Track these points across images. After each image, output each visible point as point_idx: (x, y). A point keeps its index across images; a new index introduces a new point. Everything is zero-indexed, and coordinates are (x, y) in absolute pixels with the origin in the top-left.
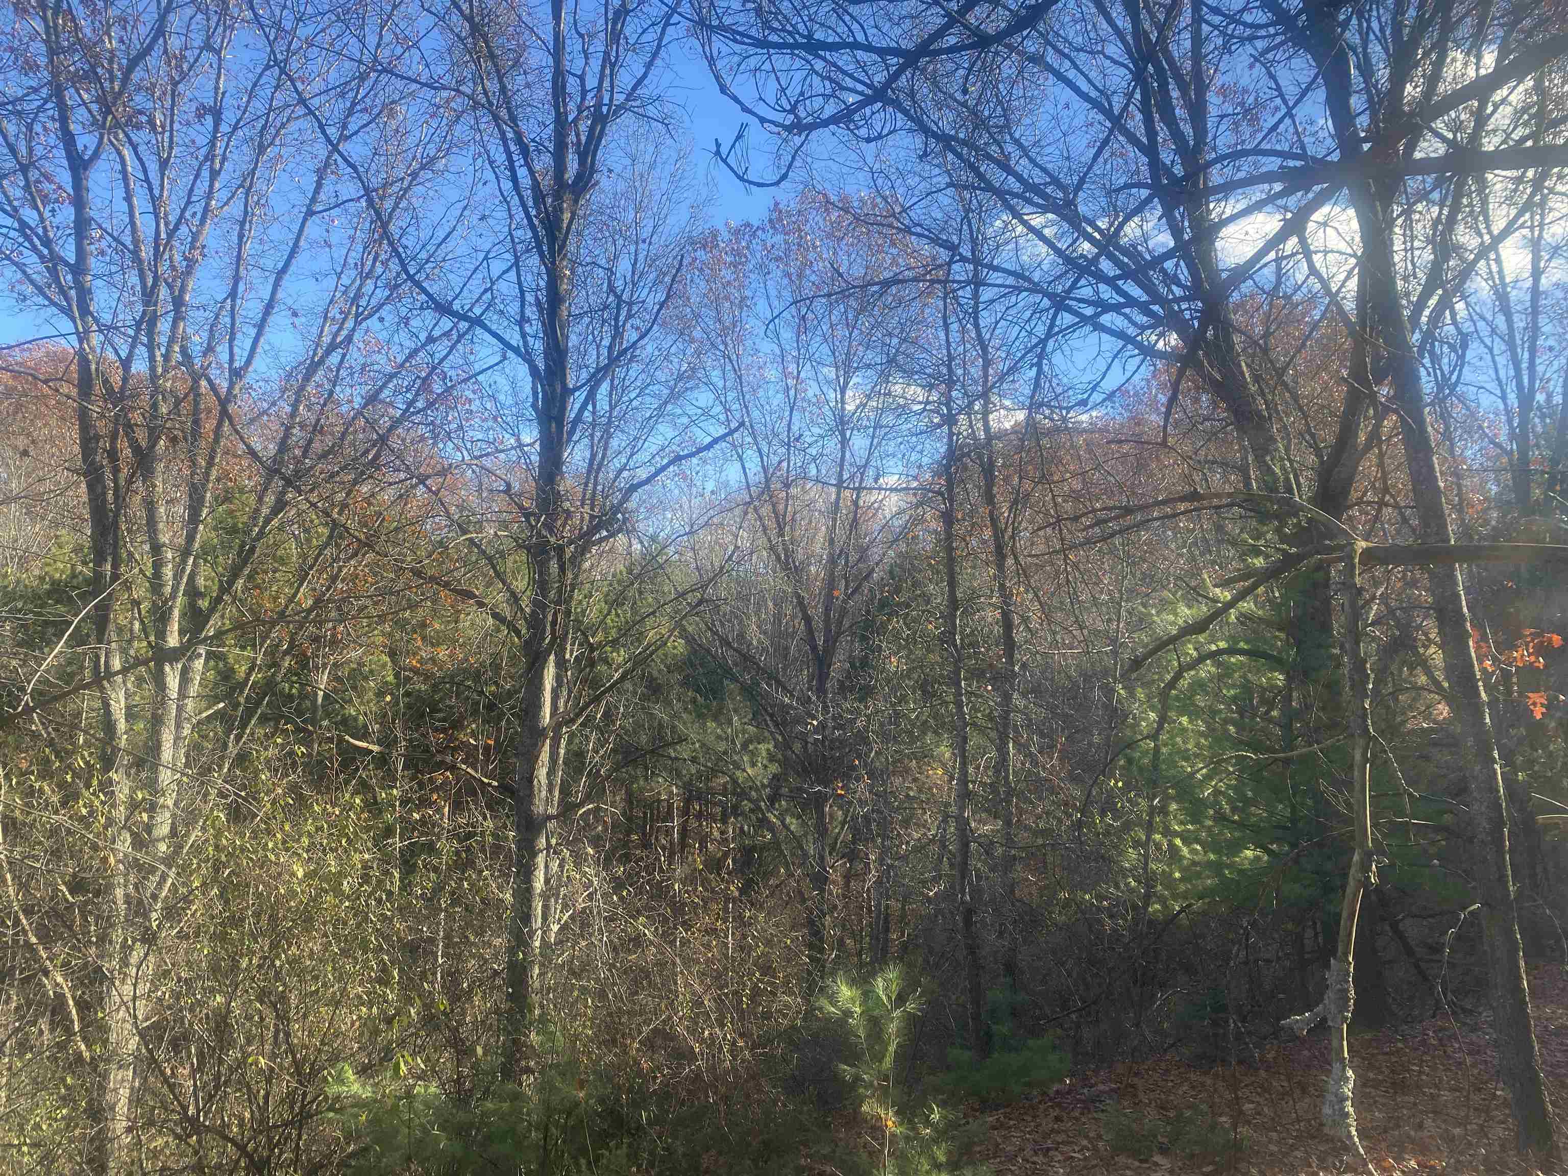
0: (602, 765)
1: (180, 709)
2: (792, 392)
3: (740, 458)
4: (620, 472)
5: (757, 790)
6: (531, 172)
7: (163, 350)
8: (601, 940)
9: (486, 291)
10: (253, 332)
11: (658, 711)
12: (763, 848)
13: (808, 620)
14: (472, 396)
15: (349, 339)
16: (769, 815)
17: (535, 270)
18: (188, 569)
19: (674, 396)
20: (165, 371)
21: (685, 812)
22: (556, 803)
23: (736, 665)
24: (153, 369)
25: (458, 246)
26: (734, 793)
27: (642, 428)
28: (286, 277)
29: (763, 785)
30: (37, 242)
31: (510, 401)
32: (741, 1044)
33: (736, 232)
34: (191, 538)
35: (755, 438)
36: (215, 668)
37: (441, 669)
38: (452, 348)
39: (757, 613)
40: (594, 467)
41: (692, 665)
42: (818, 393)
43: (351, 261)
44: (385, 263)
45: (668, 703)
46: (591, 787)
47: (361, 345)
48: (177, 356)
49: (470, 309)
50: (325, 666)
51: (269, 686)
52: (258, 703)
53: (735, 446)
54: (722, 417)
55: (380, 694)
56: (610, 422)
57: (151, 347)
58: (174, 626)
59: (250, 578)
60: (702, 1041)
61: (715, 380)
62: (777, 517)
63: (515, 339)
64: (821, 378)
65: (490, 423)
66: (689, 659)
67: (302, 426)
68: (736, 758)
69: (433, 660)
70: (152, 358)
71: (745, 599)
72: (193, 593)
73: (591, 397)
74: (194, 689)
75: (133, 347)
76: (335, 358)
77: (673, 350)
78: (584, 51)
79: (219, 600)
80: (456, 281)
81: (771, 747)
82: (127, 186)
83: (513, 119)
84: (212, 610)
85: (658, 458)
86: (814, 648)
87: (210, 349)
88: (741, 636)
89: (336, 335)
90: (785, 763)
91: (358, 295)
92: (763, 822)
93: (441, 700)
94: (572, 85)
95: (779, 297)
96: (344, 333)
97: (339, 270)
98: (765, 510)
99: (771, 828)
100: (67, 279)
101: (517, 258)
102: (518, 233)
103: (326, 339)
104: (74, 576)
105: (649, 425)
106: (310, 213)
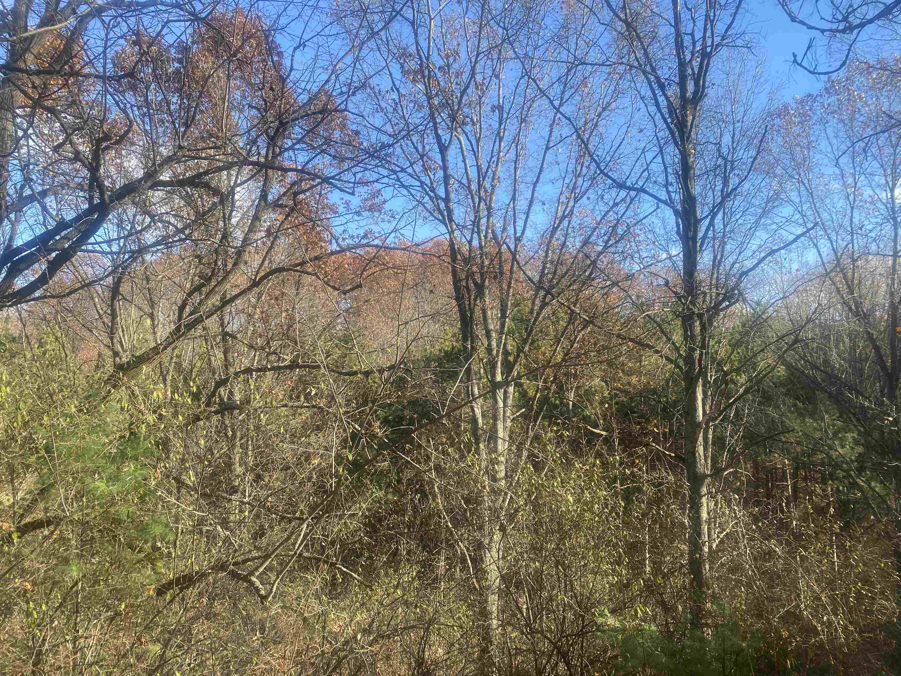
0: (737, 445)
1: (504, 412)
2: (851, 197)
3: (816, 245)
4: (734, 264)
5: (847, 463)
6: (667, 98)
7: (484, 232)
8: (746, 552)
9: (644, 171)
10: (523, 217)
11: (770, 411)
12: (856, 502)
13: (877, 349)
14: (640, 232)
15: (572, 211)
16: (858, 480)
17: (672, 154)
18: (503, 341)
19: (765, 213)
20: (486, 243)
21: (794, 476)
22: (709, 467)
23: (824, 381)
24: (480, 243)
25: (625, 149)
26: (830, 465)
27: (746, 236)
28: (538, 185)
29: (852, 460)
30: (428, 189)
31: (662, 232)
32: (851, 628)
33: (802, 102)
34: (503, 326)
35: (826, 231)
36: (518, 391)
37: (634, 388)
38: (628, 207)
39: (837, 346)
40: (716, 264)
41: (792, 382)
42: (872, 193)
43: (570, 170)
44: (588, 167)
45: (777, 407)
46: (732, 458)
47: (578, 214)
48: (490, 235)
49: (636, 183)
50: (572, 388)
51: (545, 400)
52: (541, 410)
53: (811, 239)
54: (801, 221)
55: (602, 403)
56: (724, 236)
57: (479, 233)
58: (499, 371)
59: (532, 344)
60: (823, 623)
61: (793, 198)
62: (847, 282)
63: (664, 196)
64: (873, 184)
65: (652, 246)
66: (789, 378)
67: (552, 262)
68: (829, 442)
69: (629, 384)
70: (480, 239)
71: (827, 338)
72: (506, 353)
73: (711, 224)
74: (510, 402)
75: (472, 234)
76: (565, 223)
77: (762, 185)
78: (692, 18)
79: (518, 356)
80: (626, 169)
81: (855, 435)
82: (463, 155)
83: (653, 69)
84: (515, 361)
85: (757, 253)
86: (884, 367)
87: (504, 230)
88: (826, 362)
89: (564, 212)
90: (867, 446)
91: (574, 188)
92: (854, 485)
93: (636, 406)
94: (687, 40)
95: (837, 137)
96: (569, 209)
97: (563, 176)
98: (839, 278)
99: (861, 489)
100: (442, 205)
101: (661, 148)
102: (660, 135)
103: (560, 214)
104: (453, 348)
105: (750, 234)
106: (548, 148)
